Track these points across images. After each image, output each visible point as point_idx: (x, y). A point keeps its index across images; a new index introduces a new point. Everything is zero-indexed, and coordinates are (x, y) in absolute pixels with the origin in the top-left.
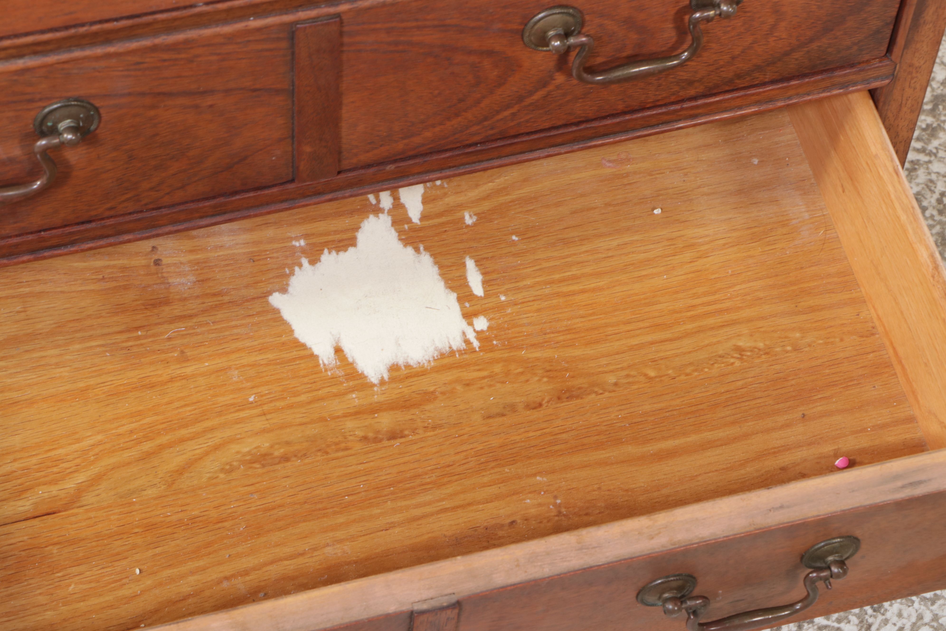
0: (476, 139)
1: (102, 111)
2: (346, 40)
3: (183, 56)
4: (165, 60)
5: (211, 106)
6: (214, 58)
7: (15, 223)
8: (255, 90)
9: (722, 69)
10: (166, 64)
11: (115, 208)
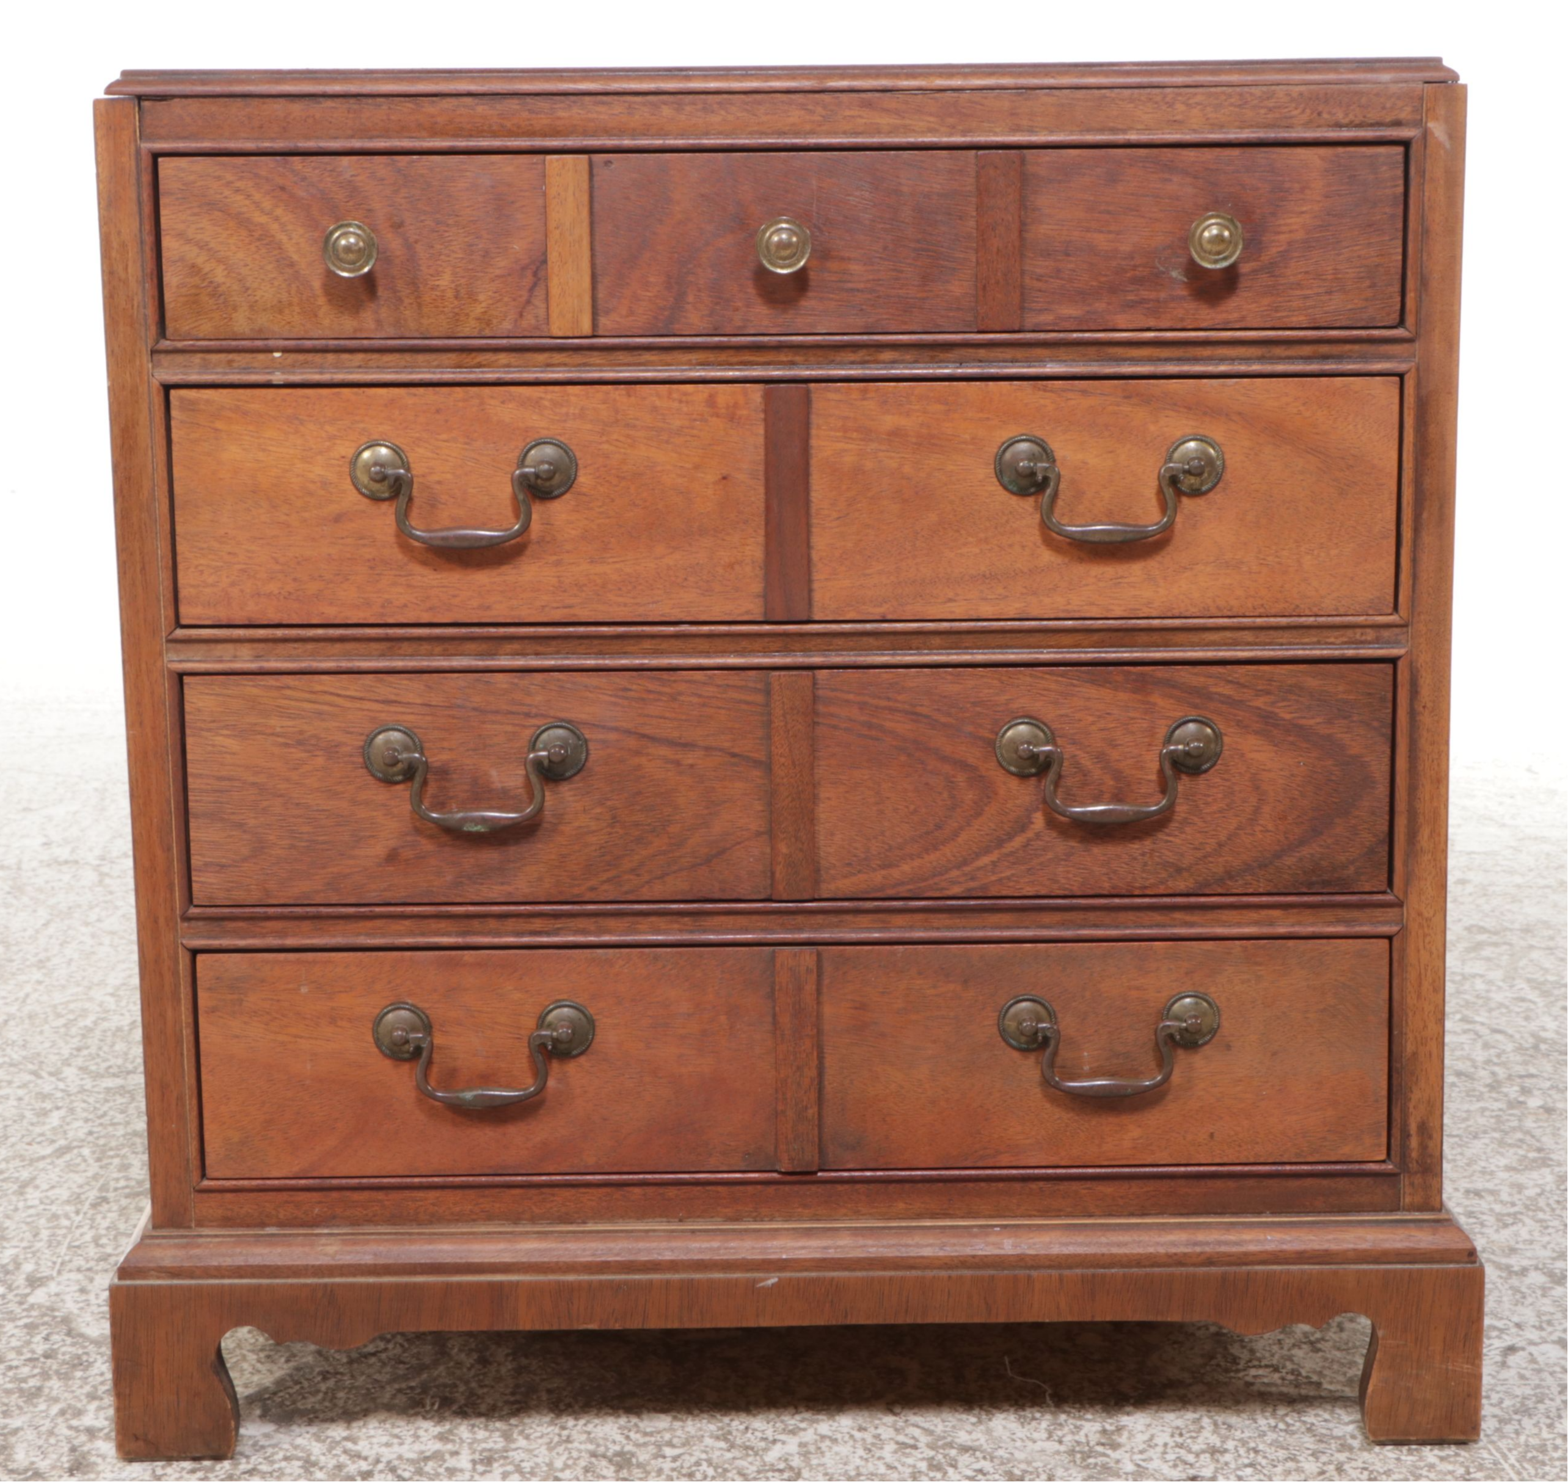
0: (956, 890)
1: (591, 746)
2: (821, 708)
3: (667, 690)
4: (650, 692)
5: (692, 766)
6: (695, 700)
7: (502, 884)
8: (734, 755)
9: (1211, 859)
10: (651, 696)
11: (596, 889)
